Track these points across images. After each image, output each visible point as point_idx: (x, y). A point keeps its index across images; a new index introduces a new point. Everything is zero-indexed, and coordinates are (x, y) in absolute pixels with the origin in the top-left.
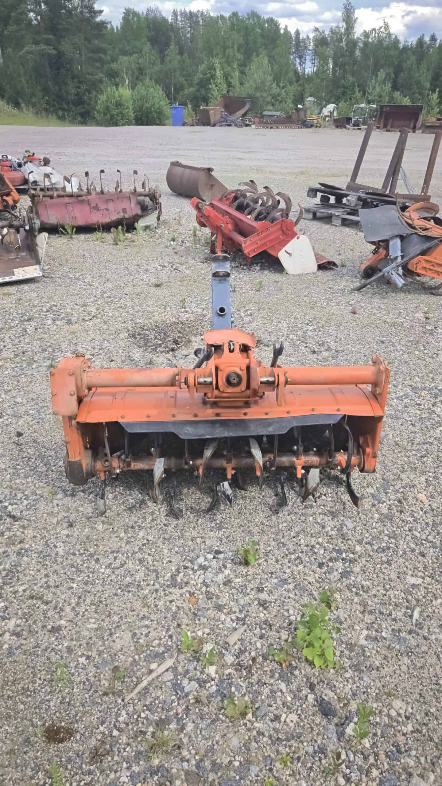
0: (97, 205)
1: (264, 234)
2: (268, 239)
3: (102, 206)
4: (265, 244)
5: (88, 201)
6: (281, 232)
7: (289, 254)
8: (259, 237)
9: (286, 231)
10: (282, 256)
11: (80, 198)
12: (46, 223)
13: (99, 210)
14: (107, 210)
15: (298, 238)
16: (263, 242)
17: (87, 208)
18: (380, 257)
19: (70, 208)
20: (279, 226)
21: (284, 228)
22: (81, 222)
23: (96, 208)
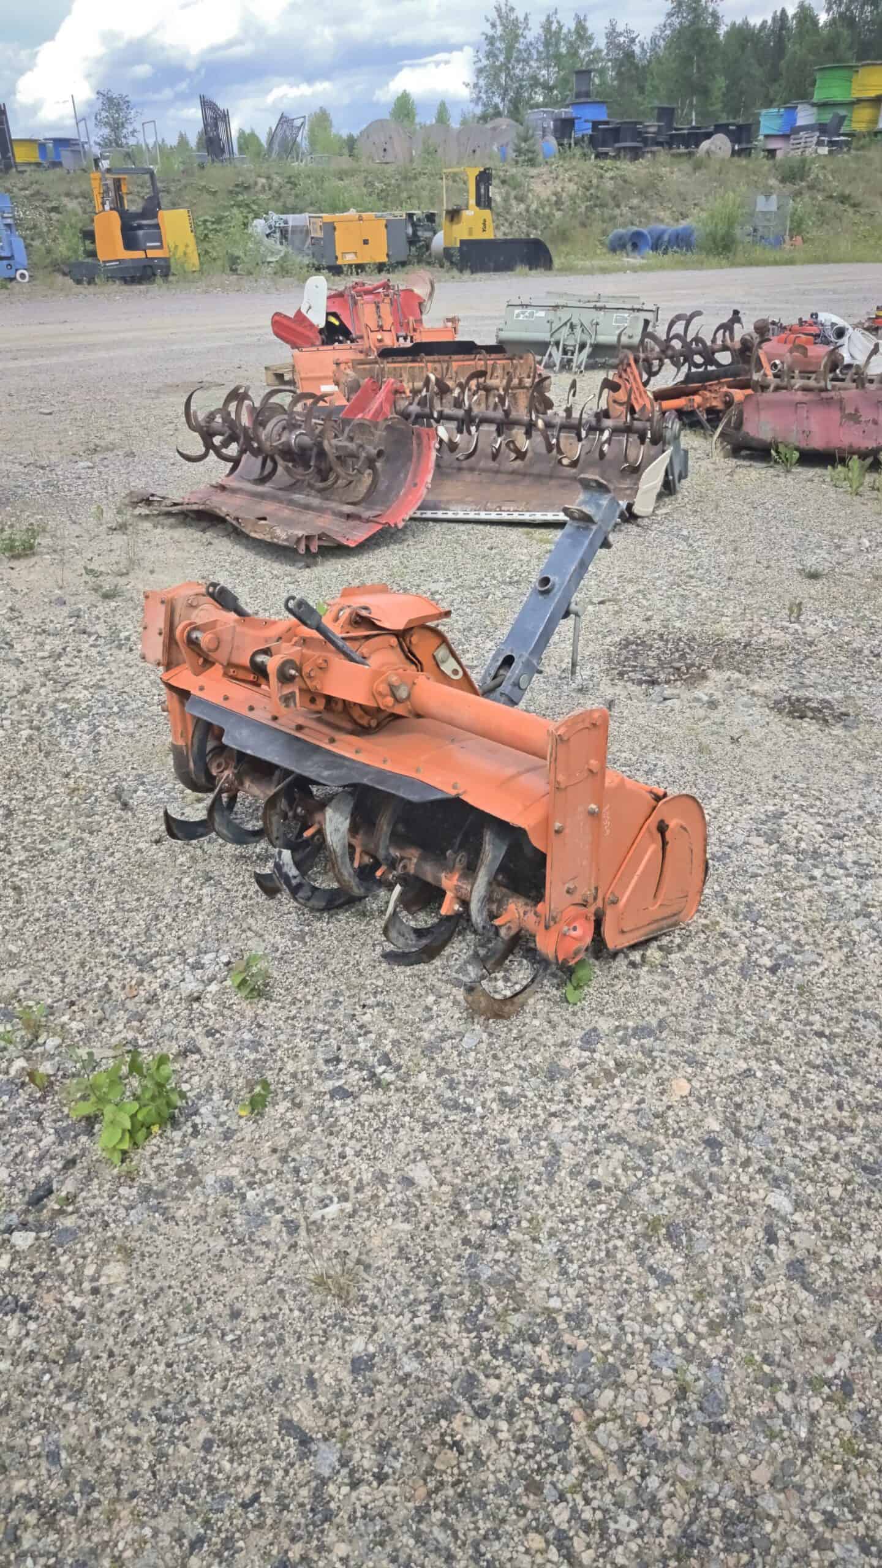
0: (856, 410)
3: (866, 415)
5: (841, 400)
11: (824, 395)
12: (752, 439)
13: (859, 422)
14: (875, 422)
17: (836, 415)
19: (803, 412)
22: (817, 443)
23: (855, 417)
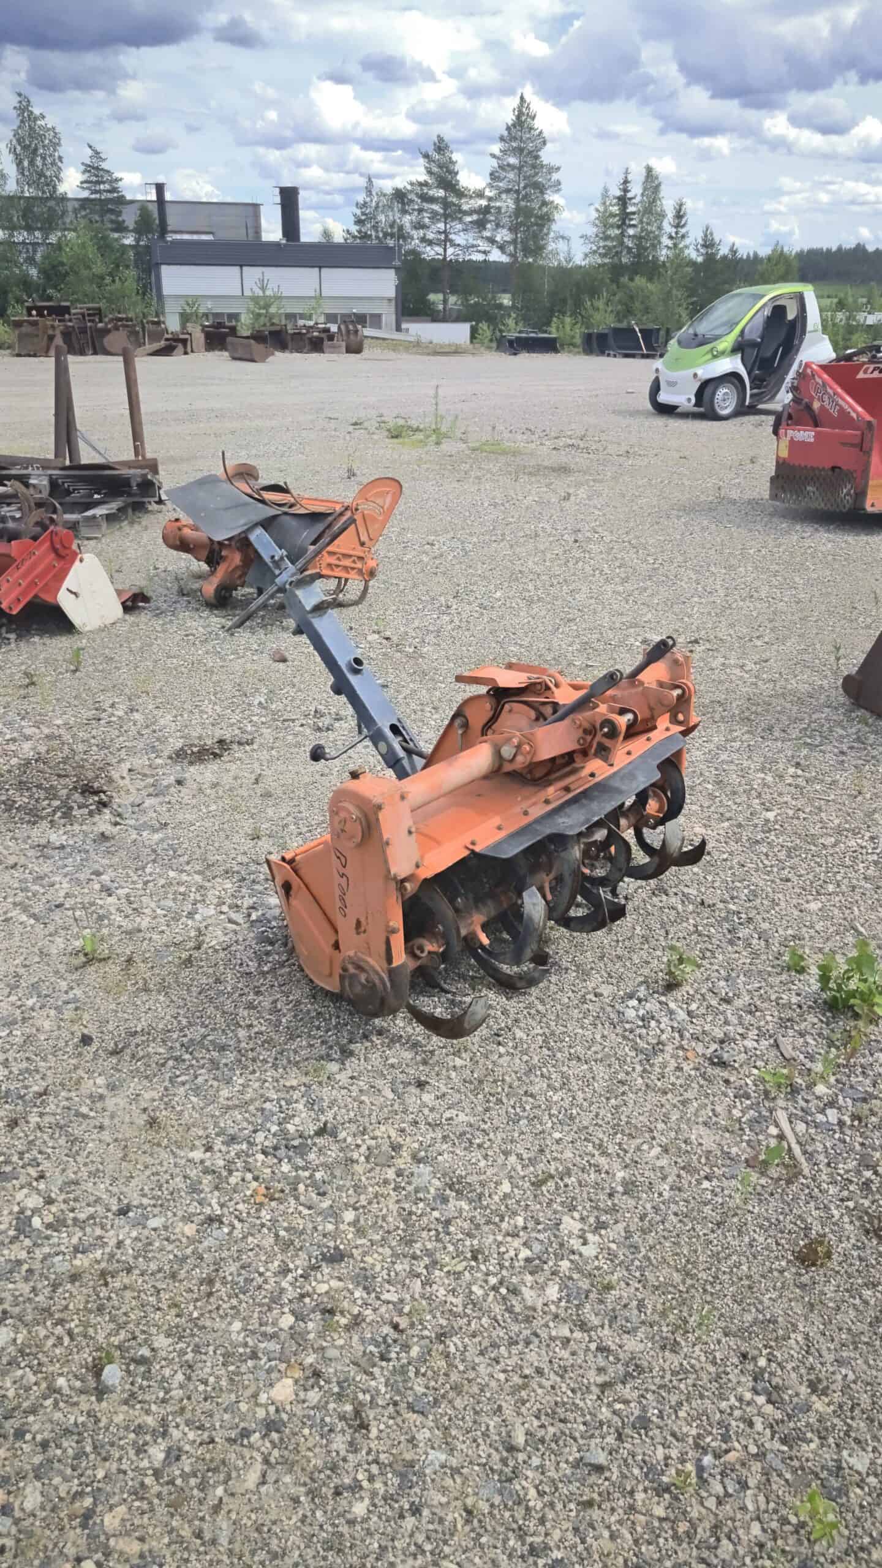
1: (27, 564)
2: (35, 573)
4: (33, 584)
6: (53, 555)
7: (75, 594)
8: (21, 571)
9: (62, 552)
10: (64, 600)
15: (81, 561)
16: (29, 579)
18: (233, 566)
20: (48, 544)
21: (58, 546)
